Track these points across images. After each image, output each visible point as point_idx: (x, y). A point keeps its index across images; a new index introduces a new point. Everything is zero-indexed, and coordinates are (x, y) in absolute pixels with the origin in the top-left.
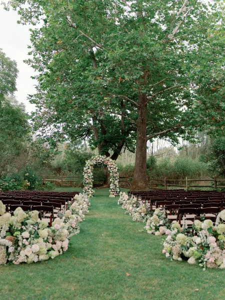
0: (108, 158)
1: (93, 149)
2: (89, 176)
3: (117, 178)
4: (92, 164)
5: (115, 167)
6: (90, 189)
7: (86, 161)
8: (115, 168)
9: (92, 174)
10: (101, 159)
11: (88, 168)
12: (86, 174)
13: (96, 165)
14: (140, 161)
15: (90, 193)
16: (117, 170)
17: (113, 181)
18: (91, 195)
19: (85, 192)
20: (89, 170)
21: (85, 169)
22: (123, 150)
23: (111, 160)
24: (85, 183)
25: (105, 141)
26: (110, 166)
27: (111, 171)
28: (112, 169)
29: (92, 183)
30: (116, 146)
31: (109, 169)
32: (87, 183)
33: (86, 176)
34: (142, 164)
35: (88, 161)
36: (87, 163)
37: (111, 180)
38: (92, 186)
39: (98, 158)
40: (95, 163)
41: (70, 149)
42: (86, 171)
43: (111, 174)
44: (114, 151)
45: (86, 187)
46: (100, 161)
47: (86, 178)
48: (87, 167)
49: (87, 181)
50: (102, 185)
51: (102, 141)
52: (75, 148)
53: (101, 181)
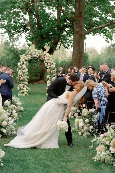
0: (45, 53)
1: (29, 45)
2: (24, 73)
3: (54, 75)
4: (27, 59)
5: (52, 62)
6: (26, 86)
7: (20, 56)
8: (53, 64)
9: (27, 70)
10: (37, 53)
11: (23, 64)
12: (20, 70)
13: (32, 60)
14: (77, 57)
15: (25, 90)
16: (54, 66)
17: (50, 78)
18: (26, 93)
19: (20, 90)
20: (24, 66)
21: (19, 64)
22: (58, 46)
23: (48, 55)
24: (19, 81)
25: (42, 36)
26: (47, 61)
27: (48, 67)
28: (49, 64)
29: (27, 80)
30: (51, 42)
31: (46, 65)
32: (22, 81)
33: (20, 72)
34: (79, 59)
35: (23, 55)
36: (22, 58)
37: (48, 77)
38: (27, 83)
39: (34, 52)
40: (30, 58)
41: (8, 46)
42: (20, 67)
43: (48, 70)
44: (50, 46)
45: (21, 85)
46: (35, 56)
47: (20, 74)
48: (22, 62)
49: (22, 78)
50: (38, 80)
51: (39, 36)
52: (13, 45)
53: (37, 76)
